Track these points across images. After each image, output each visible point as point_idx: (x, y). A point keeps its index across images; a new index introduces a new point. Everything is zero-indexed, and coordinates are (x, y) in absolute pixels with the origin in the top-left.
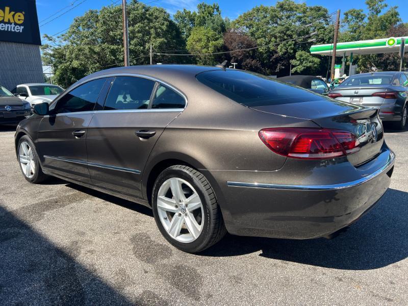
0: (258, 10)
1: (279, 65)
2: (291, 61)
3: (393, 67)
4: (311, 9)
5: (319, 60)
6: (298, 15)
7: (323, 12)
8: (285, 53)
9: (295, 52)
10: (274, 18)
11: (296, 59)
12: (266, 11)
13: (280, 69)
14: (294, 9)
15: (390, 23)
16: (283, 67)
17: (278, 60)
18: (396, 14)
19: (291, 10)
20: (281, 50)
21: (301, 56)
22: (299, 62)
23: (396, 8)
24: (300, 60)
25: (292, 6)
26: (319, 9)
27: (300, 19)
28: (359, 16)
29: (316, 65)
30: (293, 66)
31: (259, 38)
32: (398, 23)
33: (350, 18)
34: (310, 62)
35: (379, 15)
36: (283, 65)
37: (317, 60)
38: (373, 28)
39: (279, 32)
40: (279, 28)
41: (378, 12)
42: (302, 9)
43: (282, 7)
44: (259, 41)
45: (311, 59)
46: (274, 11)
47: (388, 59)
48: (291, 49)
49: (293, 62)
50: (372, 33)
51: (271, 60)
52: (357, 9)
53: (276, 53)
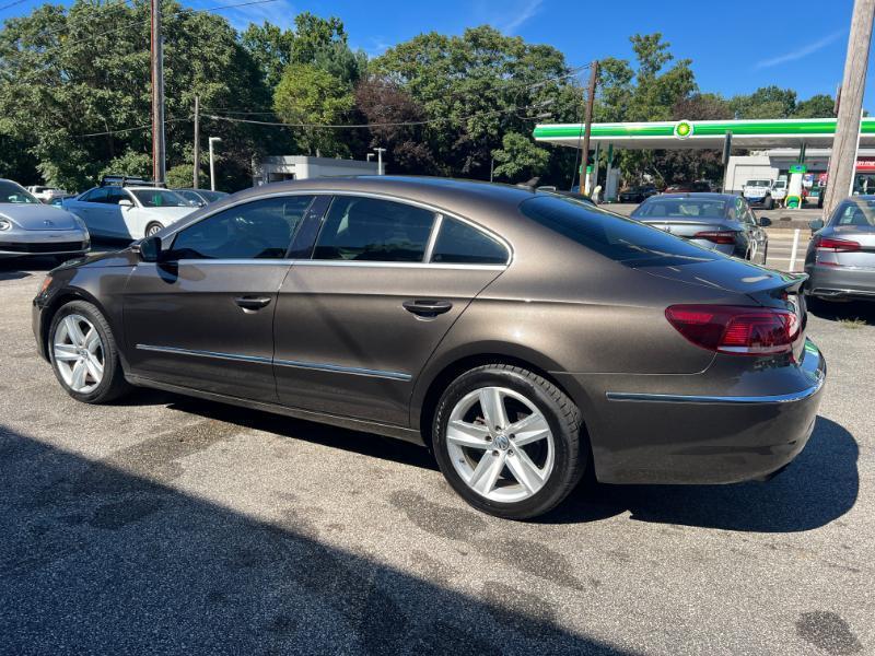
0: (426, 42)
1: (469, 158)
2: (493, 152)
3: (681, 176)
4: (533, 51)
5: (548, 153)
6: (507, 59)
7: (555, 59)
8: (482, 135)
9: (501, 134)
10: (460, 62)
11: (502, 148)
12: (442, 43)
13: (470, 166)
14: (500, 47)
15: (678, 92)
16: (478, 164)
17: (467, 148)
18: (689, 75)
19: (494, 47)
20: (473, 129)
21: (513, 143)
22: (508, 156)
23: (688, 62)
24: (511, 150)
25: (496, 41)
26: (548, 53)
27: (511, 67)
28: (621, 74)
29: (542, 164)
30: (498, 164)
31: (429, 99)
32: (691, 93)
33: (605, 74)
34: (531, 157)
35: (658, 75)
36: (476, 160)
37: (544, 154)
38: (648, 99)
39: (470, 92)
40: (470, 83)
41: (656, 68)
42: (515, 49)
43: (475, 40)
44: (428, 106)
45: (533, 151)
46: (460, 46)
47: (673, 160)
48: (494, 127)
49: (497, 154)
50: (645, 108)
51: (453, 147)
52: (618, 59)
53: (464, 133)
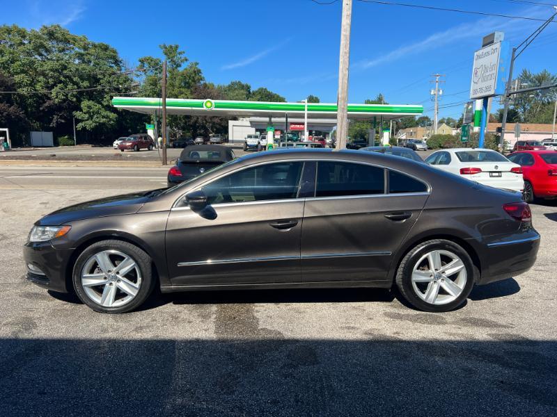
0: (9, 31)
1: (55, 117)
2: (74, 113)
3: (202, 131)
4: (95, 46)
5: (116, 115)
6: (77, 50)
7: (112, 53)
8: (64, 101)
9: (79, 101)
10: (39, 48)
11: (81, 110)
12: (23, 35)
13: (57, 122)
14: (71, 41)
15: (194, 81)
16: (63, 121)
17: (57, 108)
18: (199, 71)
19: (67, 41)
20: (56, 95)
21: (89, 107)
22: (87, 116)
23: (197, 64)
24: (88, 112)
25: (67, 37)
26: (106, 48)
27: (80, 56)
28: (156, 66)
29: (112, 122)
30: (78, 121)
31: (17, 73)
32: (202, 82)
33: (146, 66)
34: (103, 117)
35: (180, 70)
36: (61, 117)
37: (113, 115)
38: (177, 83)
39: (51, 70)
40: (48, 66)
41: (179, 66)
42: (82, 43)
43: (51, 35)
44: (17, 78)
45: (104, 113)
46: (39, 37)
47: (196, 122)
48: (74, 96)
49: (78, 114)
50: (176, 91)
51: (41, 109)
52: (155, 58)
53: (49, 99)
